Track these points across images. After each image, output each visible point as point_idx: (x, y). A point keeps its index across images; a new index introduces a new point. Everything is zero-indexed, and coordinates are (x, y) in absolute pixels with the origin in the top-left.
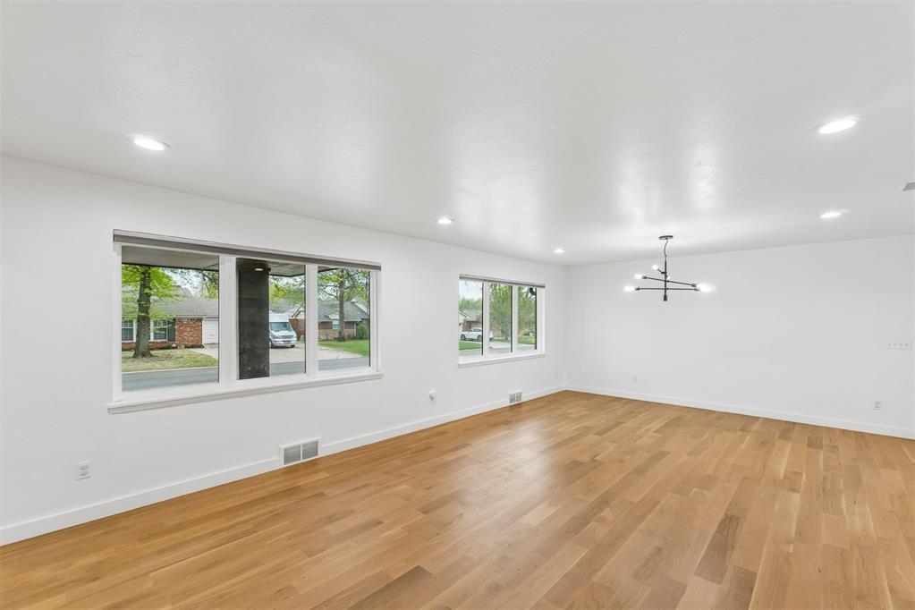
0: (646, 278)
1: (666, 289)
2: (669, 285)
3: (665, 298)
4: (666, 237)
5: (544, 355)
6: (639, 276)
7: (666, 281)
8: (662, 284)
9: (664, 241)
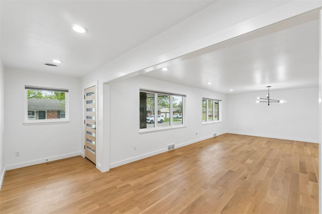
0: (261, 98)
1: (269, 102)
2: (270, 101)
3: (269, 105)
4: (269, 87)
5: (221, 122)
6: (259, 98)
7: (269, 100)
8: (268, 101)
9: (268, 88)
